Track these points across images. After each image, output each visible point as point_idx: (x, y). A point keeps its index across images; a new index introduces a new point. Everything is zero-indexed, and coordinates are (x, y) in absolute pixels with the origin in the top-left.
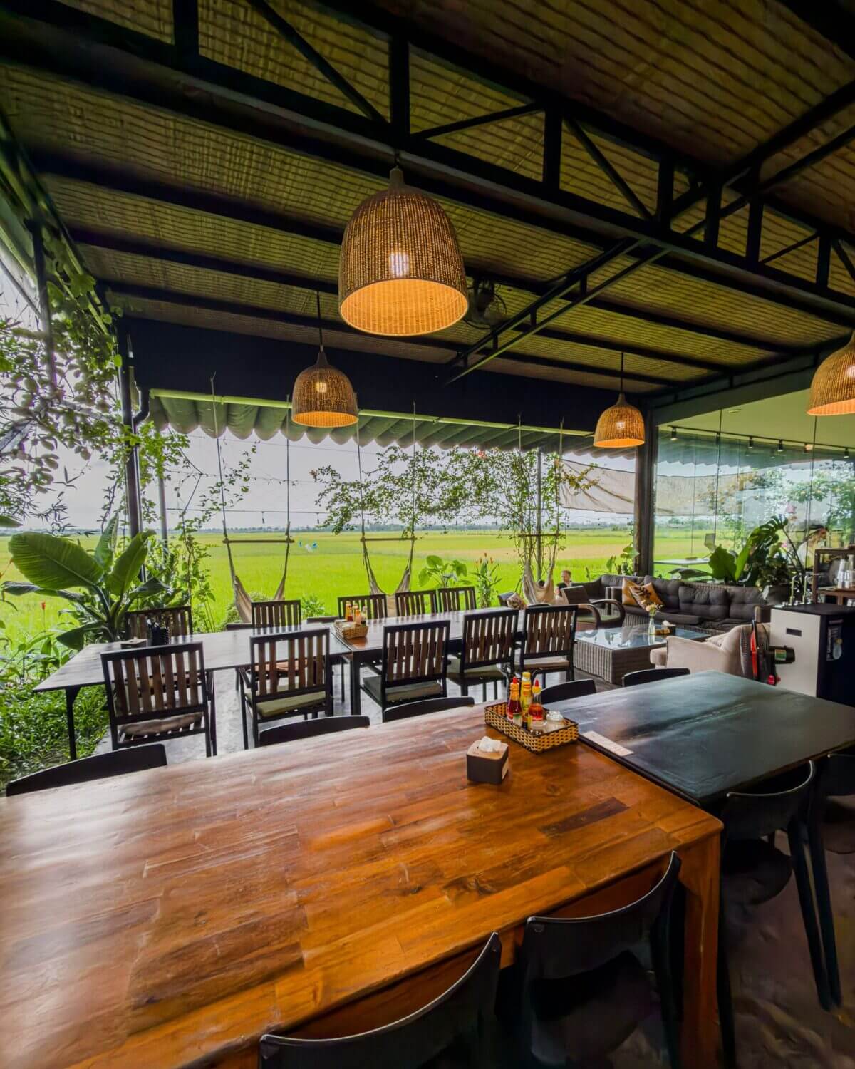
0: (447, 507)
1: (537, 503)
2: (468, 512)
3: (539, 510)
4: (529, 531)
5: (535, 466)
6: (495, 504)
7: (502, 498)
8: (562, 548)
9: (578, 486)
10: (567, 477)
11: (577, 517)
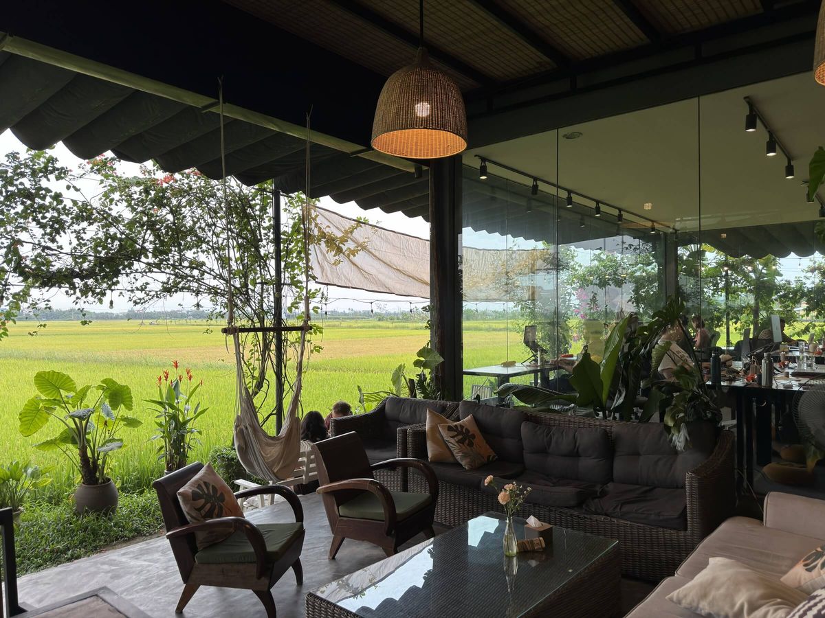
0: (90, 273)
1: (273, 273)
2: (138, 284)
3: (279, 286)
4: (262, 321)
5: (271, 211)
6: (196, 273)
7: (211, 262)
8: (318, 349)
9: (339, 250)
10: (323, 235)
11: (339, 300)
